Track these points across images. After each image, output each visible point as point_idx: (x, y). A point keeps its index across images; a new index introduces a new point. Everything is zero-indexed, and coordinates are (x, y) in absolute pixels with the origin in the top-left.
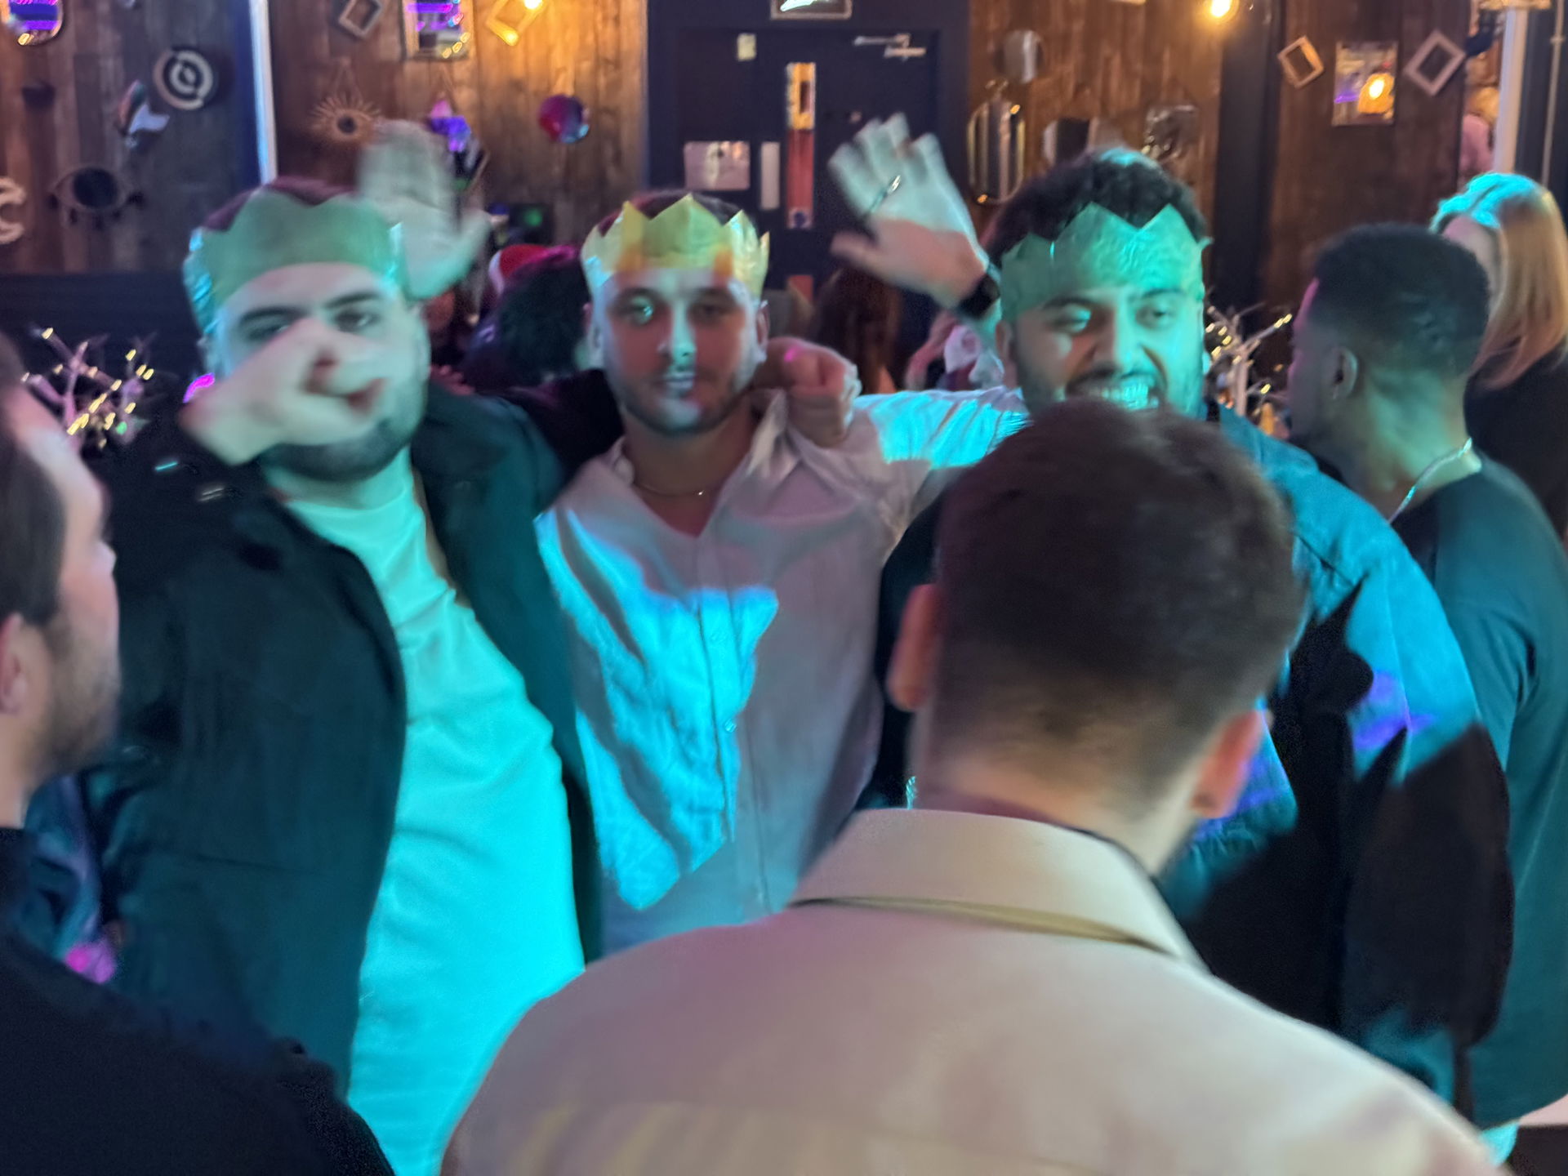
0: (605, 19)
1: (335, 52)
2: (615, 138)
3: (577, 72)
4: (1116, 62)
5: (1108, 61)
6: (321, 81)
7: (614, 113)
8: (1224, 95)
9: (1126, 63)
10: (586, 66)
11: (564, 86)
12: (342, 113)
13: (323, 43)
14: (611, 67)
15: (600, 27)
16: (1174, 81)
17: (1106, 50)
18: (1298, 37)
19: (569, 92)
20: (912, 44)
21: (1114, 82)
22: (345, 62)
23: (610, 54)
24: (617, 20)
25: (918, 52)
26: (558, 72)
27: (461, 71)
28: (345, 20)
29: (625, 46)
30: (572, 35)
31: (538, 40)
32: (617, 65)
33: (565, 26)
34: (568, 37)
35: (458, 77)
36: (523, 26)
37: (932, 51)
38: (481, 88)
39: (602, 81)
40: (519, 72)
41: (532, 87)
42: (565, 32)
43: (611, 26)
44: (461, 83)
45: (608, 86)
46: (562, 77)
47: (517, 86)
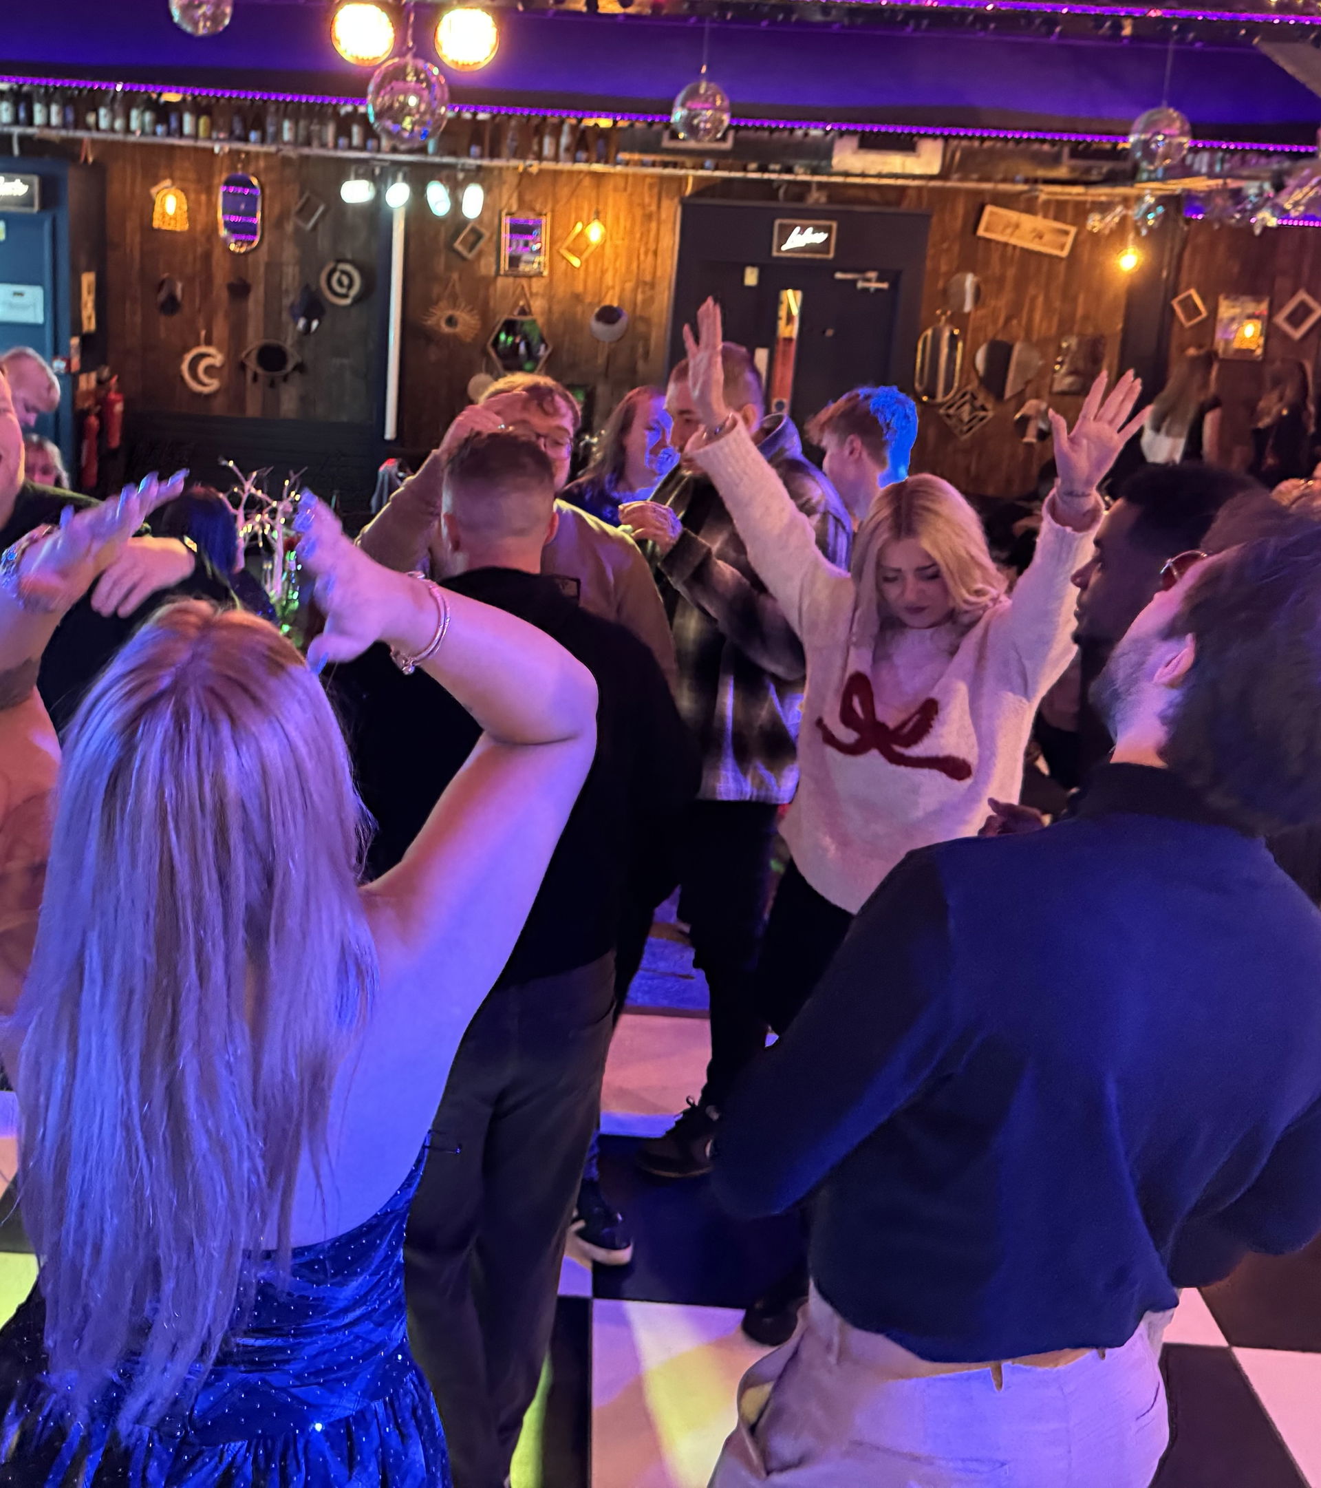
0: (646, 253)
1: (449, 268)
2: (646, 339)
3: (623, 290)
4: (1041, 299)
5: (1033, 300)
6: (436, 290)
7: (647, 321)
8: (1125, 330)
9: (1047, 300)
10: (629, 286)
11: (612, 300)
12: (449, 312)
13: (440, 263)
14: (647, 288)
15: (642, 257)
16: (1086, 317)
17: (1032, 291)
18: (1188, 288)
19: (615, 304)
20: (879, 280)
21: (1037, 316)
22: (455, 276)
23: (648, 278)
24: (655, 253)
25: (885, 286)
26: (608, 289)
27: (537, 285)
28: (458, 245)
29: (659, 273)
30: (621, 263)
31: (596, 265)
32: (652, 285)
33: (617, 256)
34: (618, 264)
35: (534, 290)
36: (586, 255)
37: (894, 285)
38: (551, 298)
39: (640, 297)
40: (579, 288)
41: (588, 299)
42: (616, 260)
43: (650, 257)
44: (537, 294)
45: (644, 301)
46: (610, 293)
47: (577, 298)
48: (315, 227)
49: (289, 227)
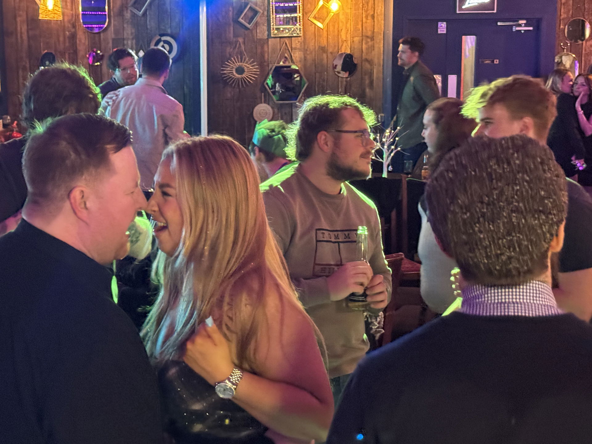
0: (367, 17)
1: (236, 35)
2: (371, 74)
3: (353, 42)
6: (229, 50)
7: (370, 62)
10: (357, 39)
11: (346, 49)
12: (238, 64)
13: (230, 31)
14: (369, 40)
15: (364, 20)
20: (526, 25)
22: (241, 40)
23: (369, 34)
24: (373, 17)
26: (343, 42)
28: (240, 20)
29: (376, 30)
31: (334, 26)
32: (372, 39)
33: (347, 20)
34: (348, 25)
35: (293, 46)
36: (327, 21)
37: (537, 28)
38: (305, 51)
39: (364, 46)
40: (324, 43)
41: (330, 50)
42: (347, 23)
43: (370, 20)
44: (295, 49)
45: (367, 49)
46: (345, 44)
47: (323, 49)
48: (145, 14)
49: (128, 15)
